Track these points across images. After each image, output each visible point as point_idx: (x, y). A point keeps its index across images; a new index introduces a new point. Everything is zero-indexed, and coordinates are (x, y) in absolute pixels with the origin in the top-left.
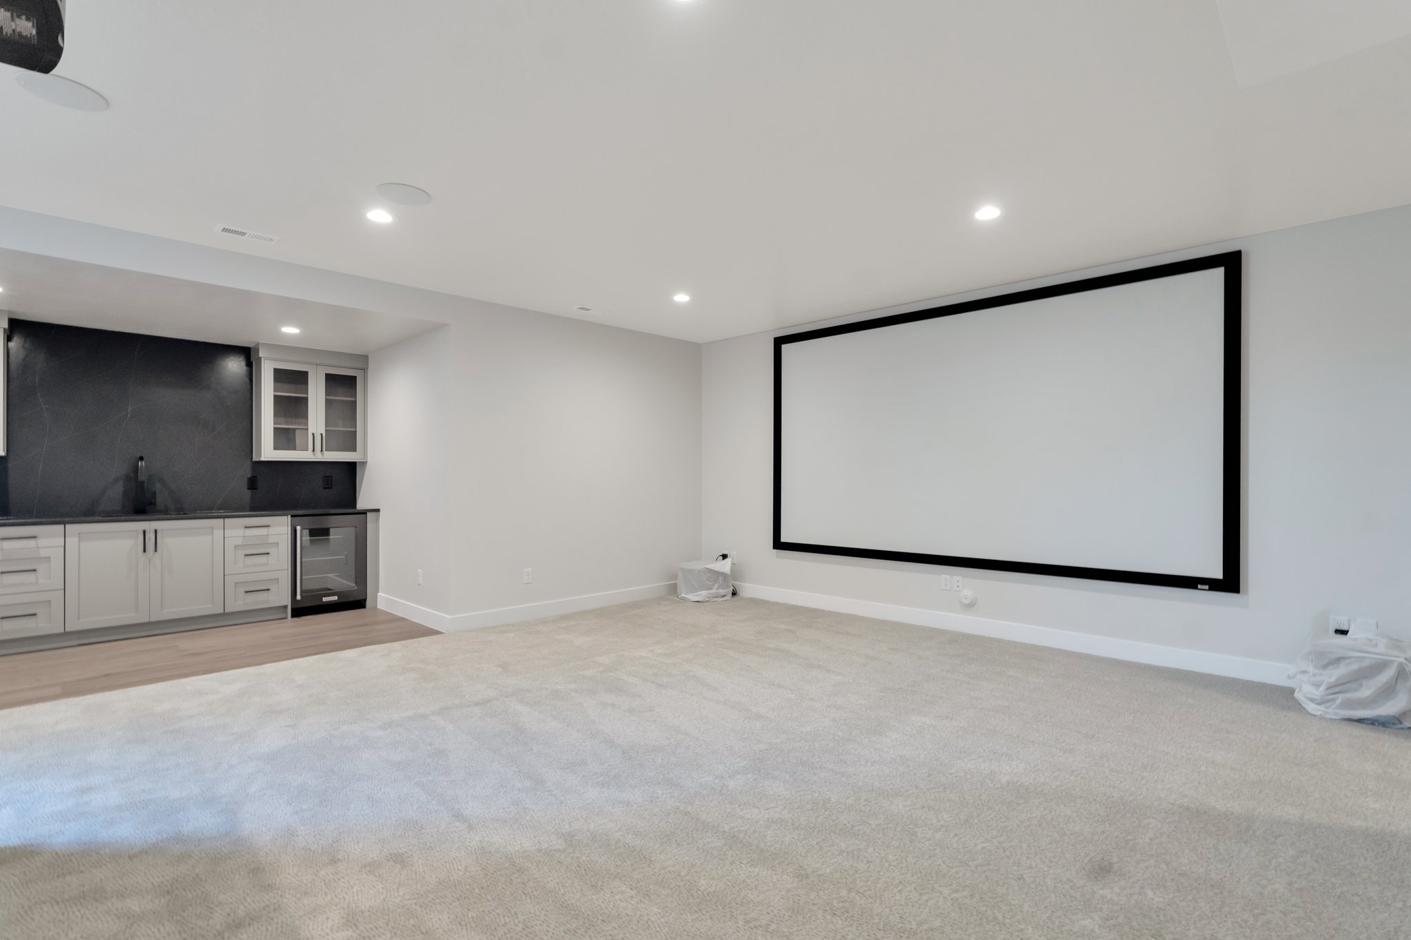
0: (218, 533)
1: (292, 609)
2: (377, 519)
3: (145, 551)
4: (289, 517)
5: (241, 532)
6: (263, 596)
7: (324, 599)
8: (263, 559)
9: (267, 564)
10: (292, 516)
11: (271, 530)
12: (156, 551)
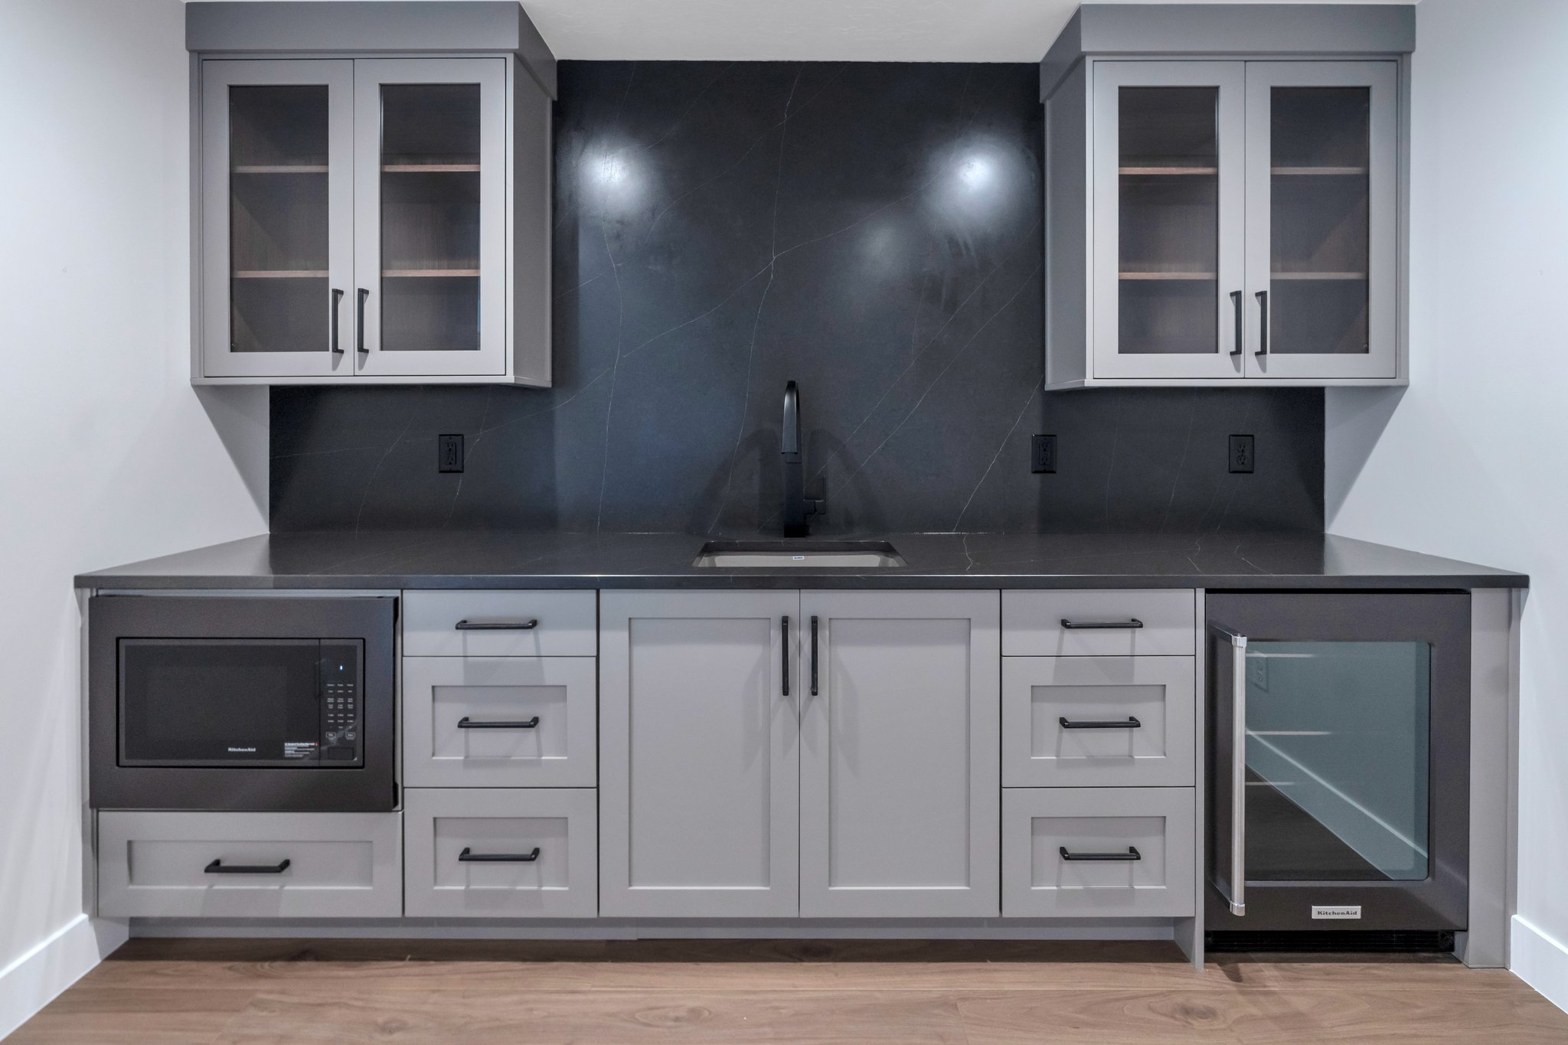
0: (984, 639)
1: (1207, 934)
2: (1512, 616)
3: (786, 691)
4: (1201, 593)
5: (1050, 639)
6: (1112, 876)
7: (1319, 912)
8: (1114, 742)
9: (1129, 760)
10: (1208, 591)
11: (1142, 640)
12: (815, 693)
